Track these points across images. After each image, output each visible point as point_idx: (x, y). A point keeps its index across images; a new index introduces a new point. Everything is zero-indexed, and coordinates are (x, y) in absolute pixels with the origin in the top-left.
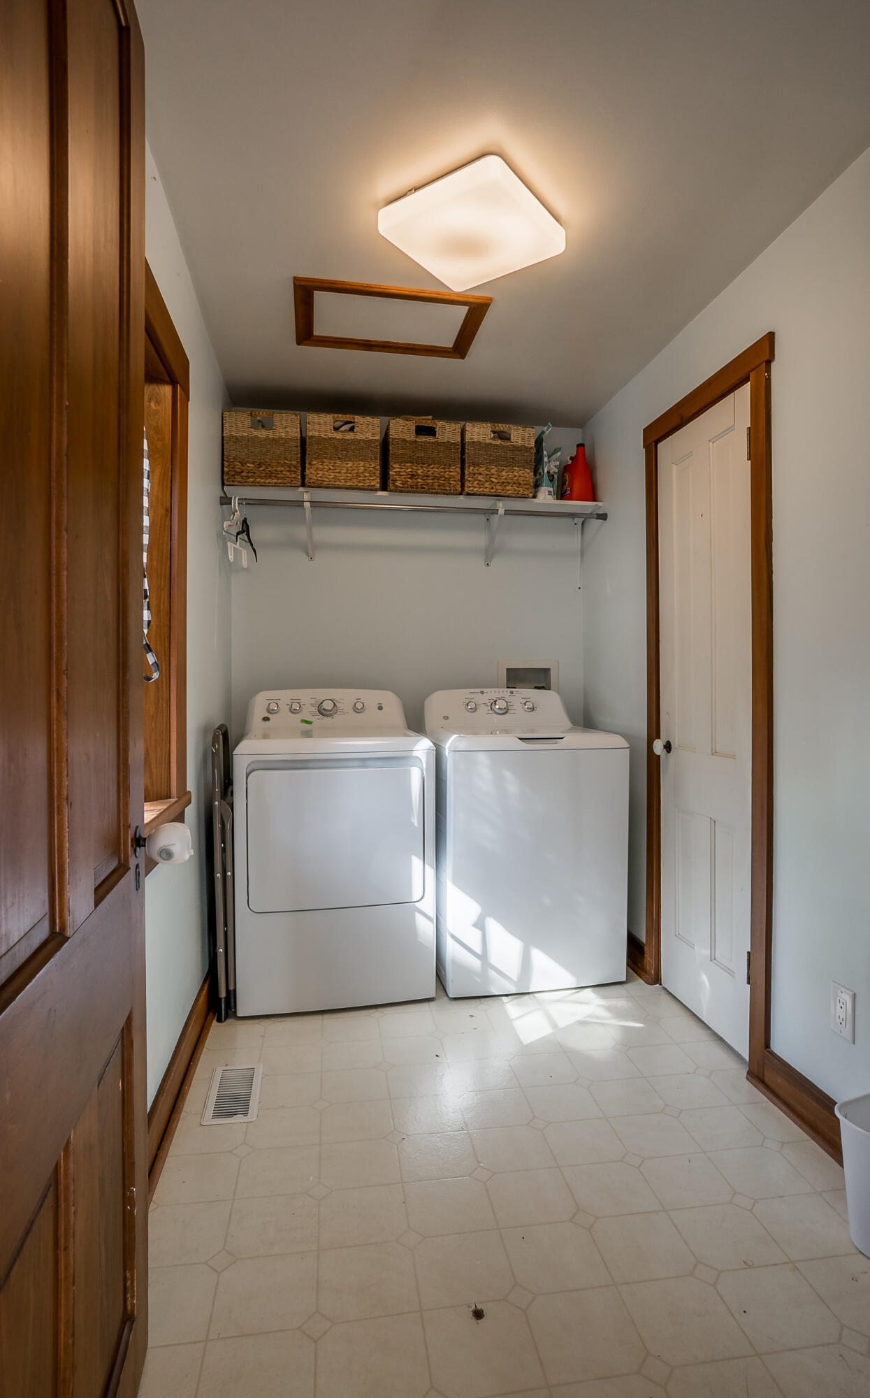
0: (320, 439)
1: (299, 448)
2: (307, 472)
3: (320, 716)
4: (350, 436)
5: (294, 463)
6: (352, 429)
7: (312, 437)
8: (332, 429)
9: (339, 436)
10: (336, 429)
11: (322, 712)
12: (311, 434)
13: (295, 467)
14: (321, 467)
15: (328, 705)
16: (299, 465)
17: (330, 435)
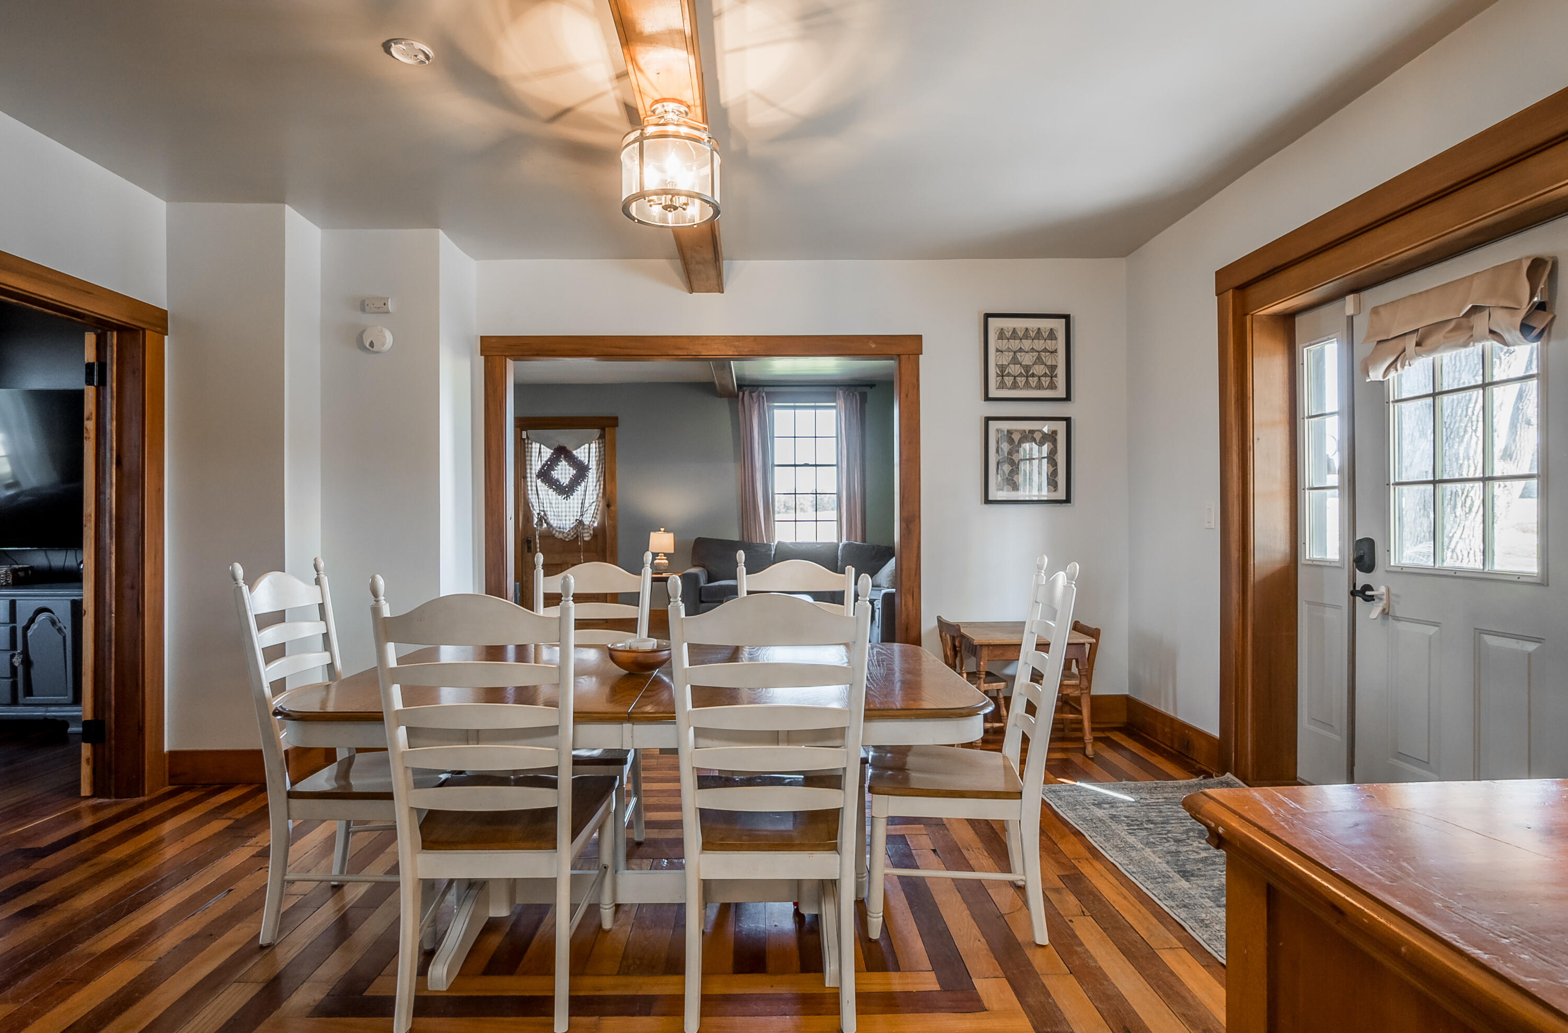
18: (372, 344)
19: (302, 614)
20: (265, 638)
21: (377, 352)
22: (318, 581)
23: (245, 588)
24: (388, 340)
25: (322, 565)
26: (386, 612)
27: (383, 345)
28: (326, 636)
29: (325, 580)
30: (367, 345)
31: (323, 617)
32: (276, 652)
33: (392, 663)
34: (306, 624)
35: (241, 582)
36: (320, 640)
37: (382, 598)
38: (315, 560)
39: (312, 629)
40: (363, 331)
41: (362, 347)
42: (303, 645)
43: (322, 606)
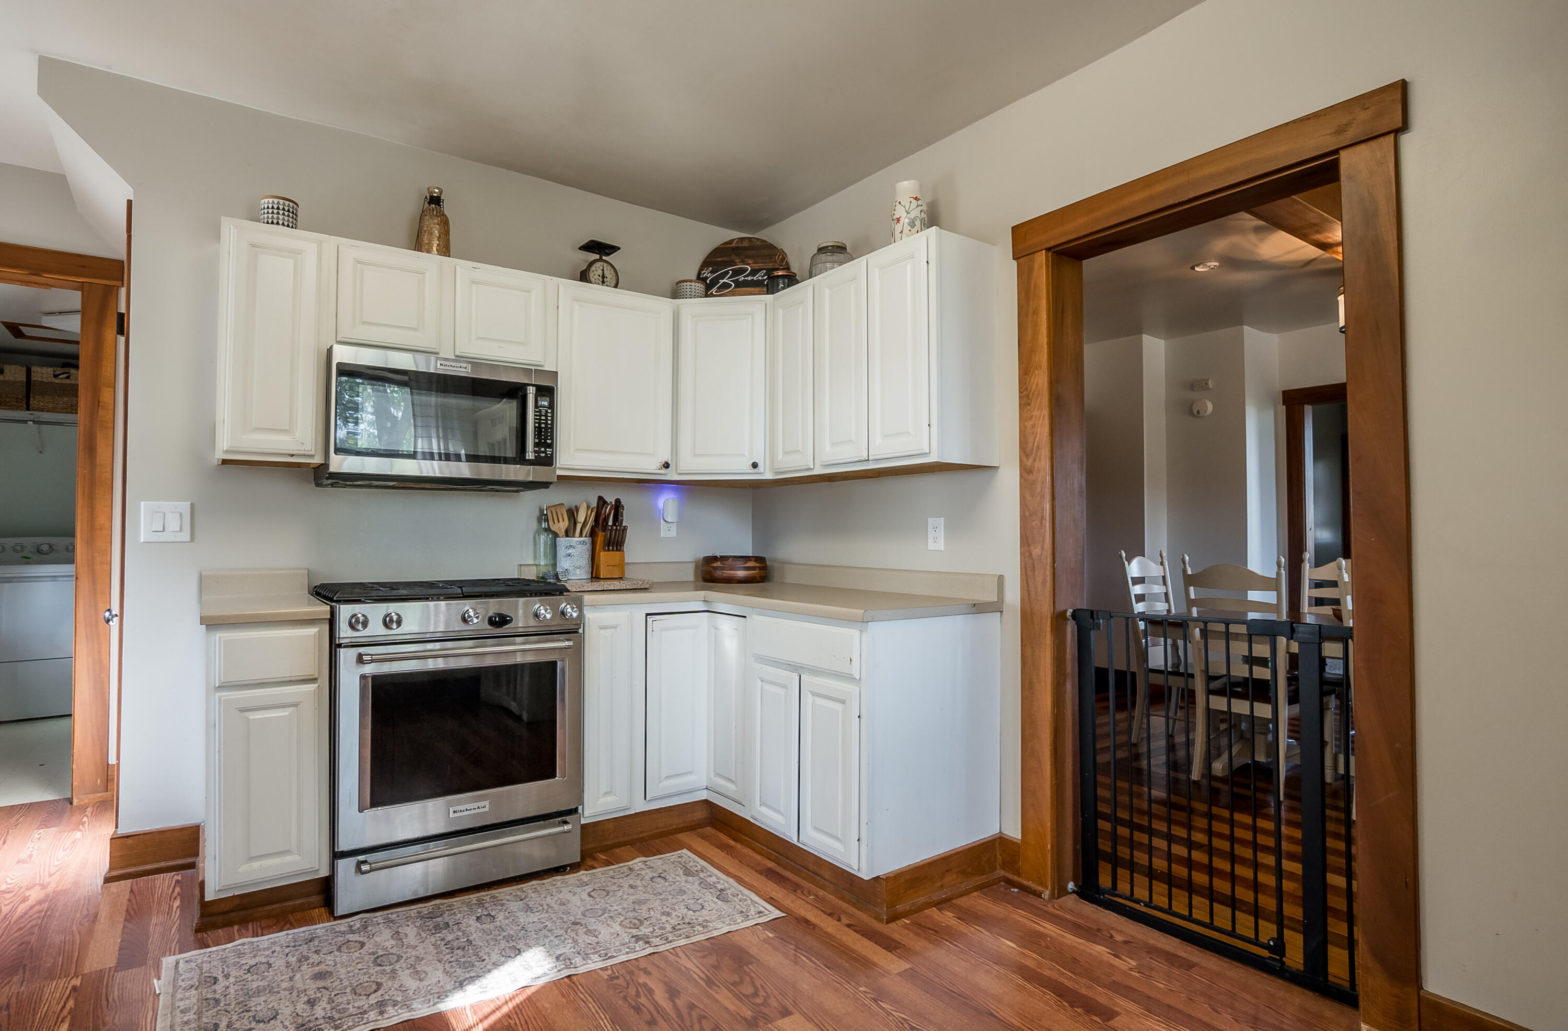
0: (42, 382)
1: (25, 388)
2: (31, 402)
3: (38, 554)
4: (68, 381)
5: (21, 397)
6: (68, 378)
7: (35, 381)
8: (52, 376)
9: (55, 380)
10: (56, 376)
11: (39, 551)
12: (35, 379)
13: (21, 399)
14: (42, 400)
15: (45, 548)
16: (24, 398)
17: (50, 380)
18: (1198, 412)
19: (1153, 580)
20: (1137, 590)
21: (1201, 417)
22: (1162, 564)
23: (1126, 563)
24: (1209, 408)
25: (1164, 554)
26: (1189, 572)
27: (1206, 411)
28: (1166, 594)
29: (1166, 563)
30: (1195, 413)
31: (1165, 583)
32: (1140, 598)
33: (1195, 614)
34: (1156, 586)
35: (1124, 560)
36: (1163, 595)
37: (1187, 565)
38: (1161, 551)
39: (1158, 589)
40: (1193, 403)
41: (1191, 413)
42: (1155, 597)
43: (1164, 578)
